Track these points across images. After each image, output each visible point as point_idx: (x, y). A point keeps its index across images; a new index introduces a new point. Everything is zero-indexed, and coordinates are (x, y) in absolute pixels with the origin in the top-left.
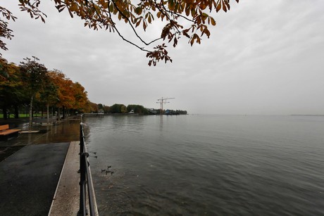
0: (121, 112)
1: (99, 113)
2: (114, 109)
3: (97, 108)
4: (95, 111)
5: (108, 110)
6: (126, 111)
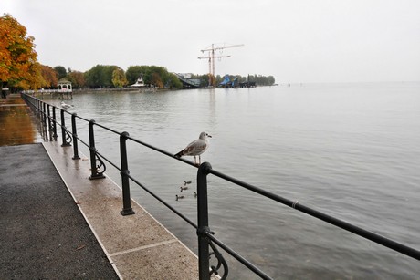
0: (112, 86)
1: (60, 88)
2: (95, 78)
3: (54, 77)
4: (49, 85)
5: (82, 82)
6: (125, 81)
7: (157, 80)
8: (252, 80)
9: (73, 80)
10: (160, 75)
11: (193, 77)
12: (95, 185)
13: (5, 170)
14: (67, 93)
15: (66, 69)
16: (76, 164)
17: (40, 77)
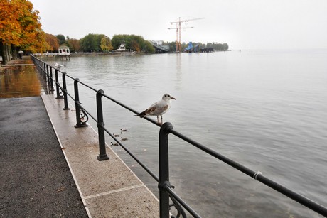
0: (100, 50)
1: (61, 52)
2: (87, 45)
3: (56, 43)
4: (52, 50)
5: (77, 47)
6: (111, 47)
7: (136, 46)
8: (210, 47)
9: (71, 45)
10: (138, 42)
11: (164, 44)
12: (79, 132)
13: (9, 118)
14: (66, 56)
15: (65, 37)
16: (67, 113)
17: (45, 43)
